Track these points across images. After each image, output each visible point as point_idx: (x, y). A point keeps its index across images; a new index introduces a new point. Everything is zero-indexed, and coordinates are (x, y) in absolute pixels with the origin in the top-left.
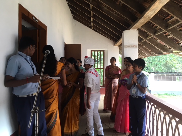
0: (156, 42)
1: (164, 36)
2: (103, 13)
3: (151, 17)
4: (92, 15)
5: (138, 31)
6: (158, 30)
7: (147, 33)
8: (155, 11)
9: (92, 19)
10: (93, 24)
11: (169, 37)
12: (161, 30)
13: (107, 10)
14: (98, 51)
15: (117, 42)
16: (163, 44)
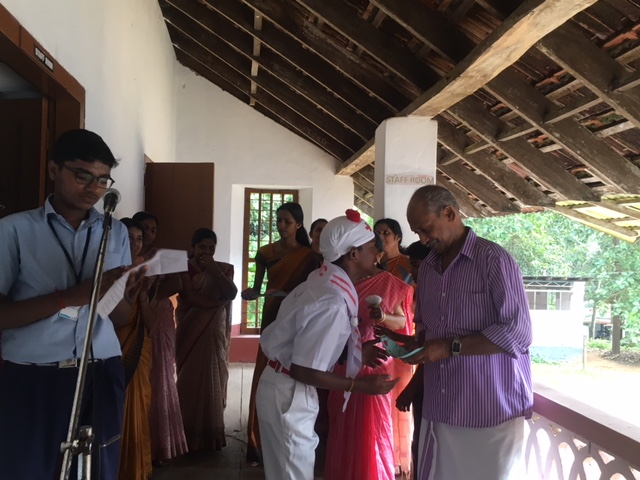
0: (500, 165)
1: (529, 144)
2: (305, 45)
3: (490, 76)
4: (257, 50)
5: (436, 123)
6: (509, 124)
7: (468, 130)
8: (509, 55)
9: (255, 67)
10: (258, 88)
11: (547, 149)
13: (322, 36)
14: (272, 192)
15: (348, 161)
16: (523, 176)
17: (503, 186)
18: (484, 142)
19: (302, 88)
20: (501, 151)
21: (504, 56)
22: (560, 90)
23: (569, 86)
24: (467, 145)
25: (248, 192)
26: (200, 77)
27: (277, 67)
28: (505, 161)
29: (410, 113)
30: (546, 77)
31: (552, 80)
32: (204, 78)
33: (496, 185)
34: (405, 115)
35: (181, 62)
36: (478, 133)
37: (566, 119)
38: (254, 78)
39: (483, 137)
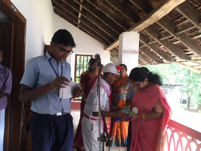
3: (159, 18)
4: (81, 9)
6: (163, 35)
7: (149, 36)
8: (166, 11)
10: (80, 22)
11: (175, 43)
12: (167, 34)
15: (109, 46)
16: (166, 52)
17: (159, 55)
18: (154, 40)
19: (95, 22)
20: (160, 43)
21: (164, 11)
22: (181, 23)
23: (184, 22)
24: (148, 41)
25: (76, 55)
26: (61, 18)
27: (87, 15)
28: (161, 47)
29: (131, 30)
30: (176, 19)
31: (179, 20)
32: (63, 19)
33: (157, 54)
34: (129, 31)
35: (55, 13)
36: (153, 37)
37: (182, 33)
38: (79, 19)
39: (154, 38)
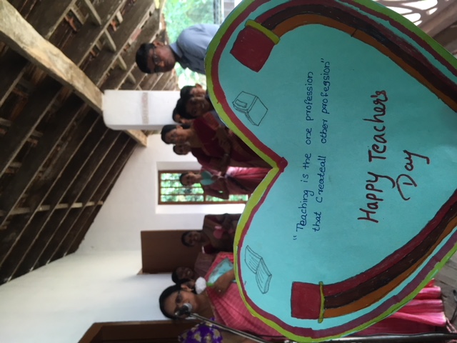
0: (133, 47)
1: (118, 30)
2: (59, 176)
3: (70, 64)
6: (104, 43)
7: (111, 69)
8: (55, 55)
9: (76, 205)
10: (91, 201)
11: (120, 19)
12: (103, 38)
13: (51, 167)
14: (160, 188)
20: (124, 47)
21: (55, 58)
22: (78, 16)
23: (74, 11)
24: (121, 69)
25: (160, 203)
26: (85, 237)
28: (131, 43)
30: (69, 26)
31: (71, 22)
32: (87, 234)
35: (76, 250)
38: (84, 204)
39: (114, 61)
